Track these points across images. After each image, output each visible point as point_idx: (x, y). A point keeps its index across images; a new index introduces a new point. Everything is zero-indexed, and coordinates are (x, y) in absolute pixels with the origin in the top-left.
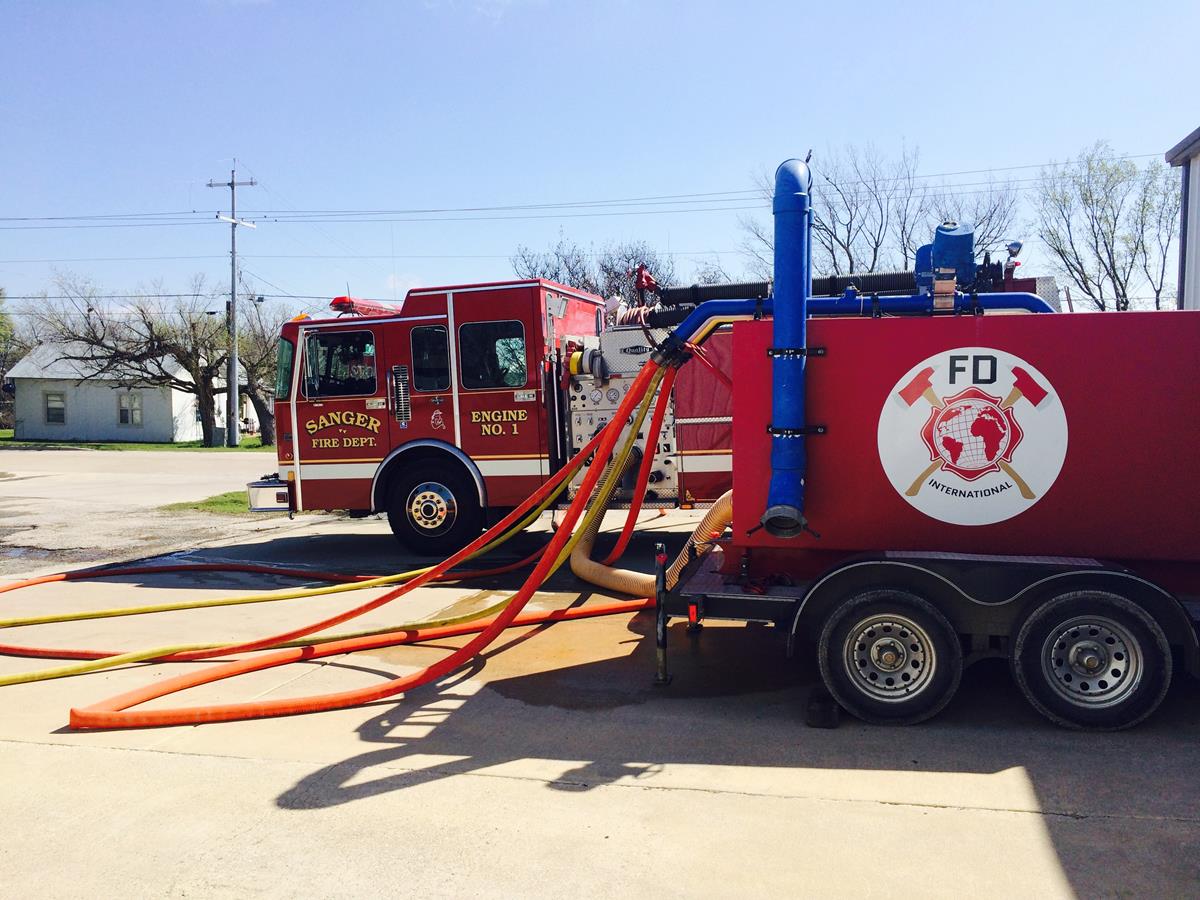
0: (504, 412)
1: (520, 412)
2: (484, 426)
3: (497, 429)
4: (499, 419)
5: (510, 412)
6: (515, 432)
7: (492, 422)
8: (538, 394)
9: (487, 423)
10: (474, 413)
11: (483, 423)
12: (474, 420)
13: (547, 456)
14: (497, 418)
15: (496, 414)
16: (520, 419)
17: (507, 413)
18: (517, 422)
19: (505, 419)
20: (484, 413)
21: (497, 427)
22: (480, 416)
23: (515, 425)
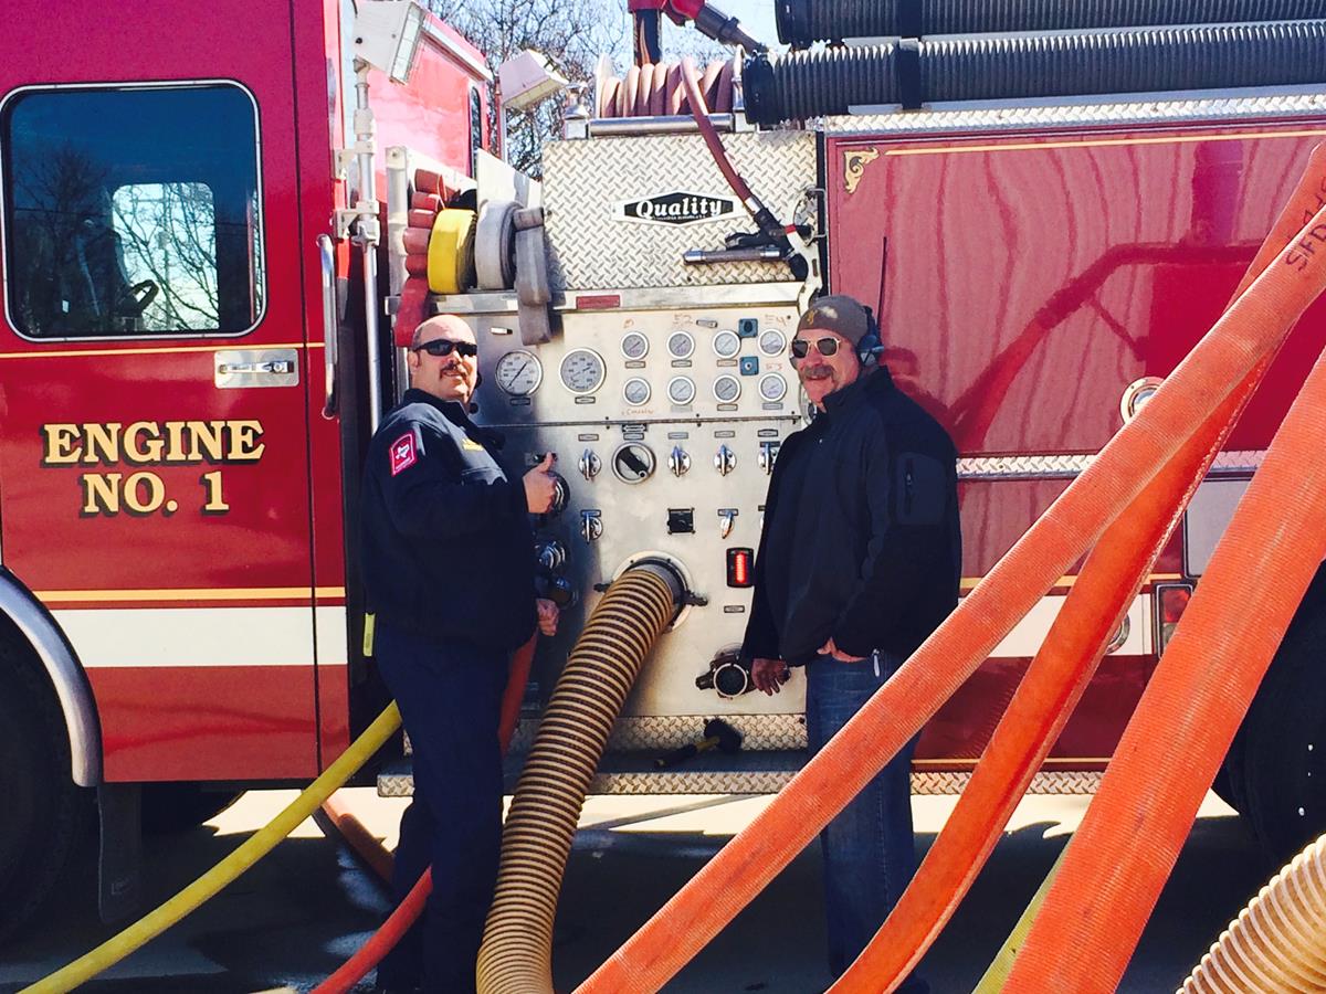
0: (175, 428)
1: (236, 426)
2: (94, 480)
3: (145, 491)
4: (155, 455)
5: (197, 428)
6: (217, 504)
7: (126, 465)
8: (310, 365)
9: (104, 466)
10: (53, 430)
11: (91, 467)
12: (54, 457)
13: (340, 592)
14: (144, 450)
15: (144, 433)
16: (236, 453)
17: (186, 432)
18: (225, 465)
19: (176, 454)
20: (93, 430)
21: (144, 483)
22: (80, 441)
23: (215, 478)
